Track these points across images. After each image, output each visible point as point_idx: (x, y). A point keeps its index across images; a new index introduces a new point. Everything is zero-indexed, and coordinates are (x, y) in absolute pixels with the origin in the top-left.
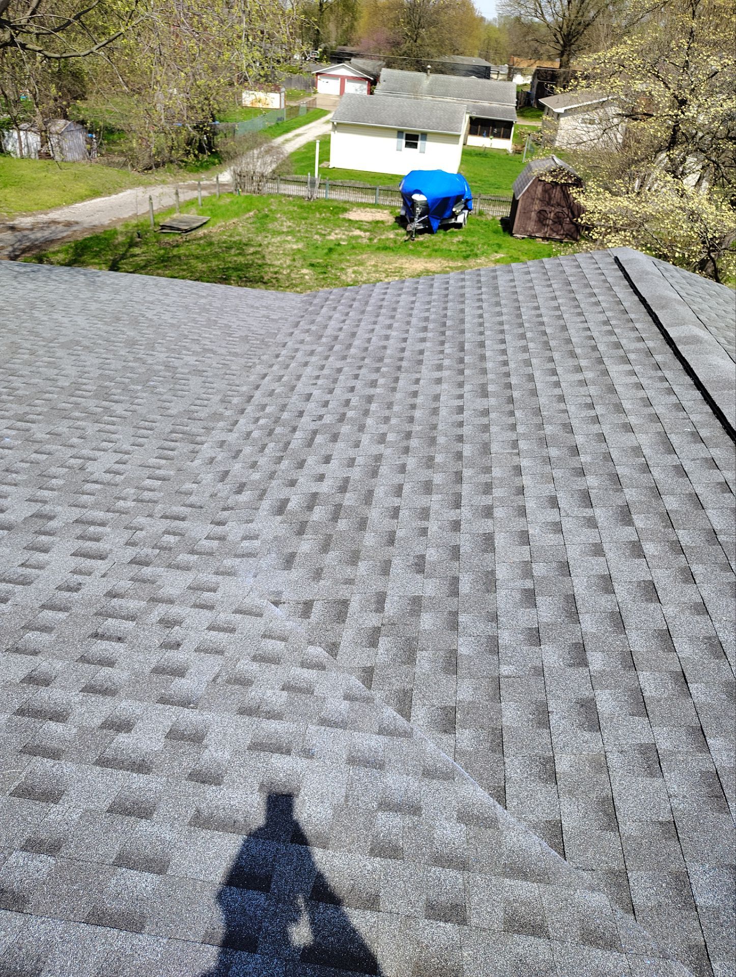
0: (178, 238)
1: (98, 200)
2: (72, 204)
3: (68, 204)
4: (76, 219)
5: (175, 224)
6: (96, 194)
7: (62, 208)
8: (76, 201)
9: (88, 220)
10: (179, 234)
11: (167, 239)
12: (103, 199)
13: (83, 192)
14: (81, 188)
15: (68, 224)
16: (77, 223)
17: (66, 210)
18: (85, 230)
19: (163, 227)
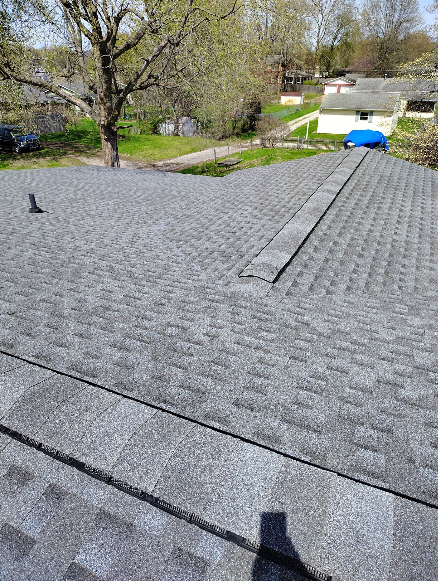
0: (225, 169)
1: (194, 153)
2: (182, 155)
3: (180, 155)
4: (182, 162)
5: (225, 163)
6: (194, 151)
7: (177, 158)
8: (184, 154)
9: (187, 162)
10: (226, 167)
11: (220, 169)
12: (197, 153)
13: (188, 150)
14: (188, 148)
15: (178, 164)
16: (182, 164)
17: (179, 158)
18: (185, 166)
19: (219, 164)
